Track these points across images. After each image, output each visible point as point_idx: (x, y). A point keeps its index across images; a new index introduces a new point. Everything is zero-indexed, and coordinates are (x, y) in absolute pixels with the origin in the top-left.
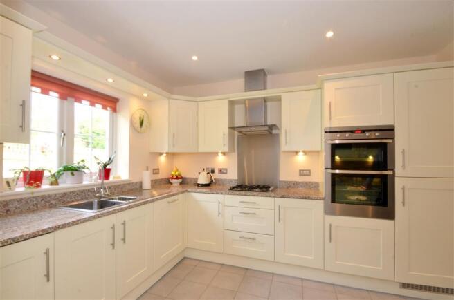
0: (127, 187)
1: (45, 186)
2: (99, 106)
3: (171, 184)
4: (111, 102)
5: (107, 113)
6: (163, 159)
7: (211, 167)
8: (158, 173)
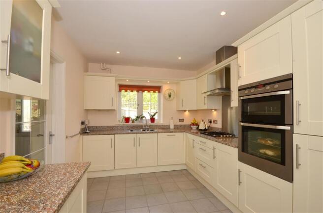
0: (162, 127)
1: (130, 122)
2: (152, 92)
3: (192, 128)
4: (157, 89)
5: (156, 94)
6: (187, 113)
7: (210, 119)
8: (183, 121)
